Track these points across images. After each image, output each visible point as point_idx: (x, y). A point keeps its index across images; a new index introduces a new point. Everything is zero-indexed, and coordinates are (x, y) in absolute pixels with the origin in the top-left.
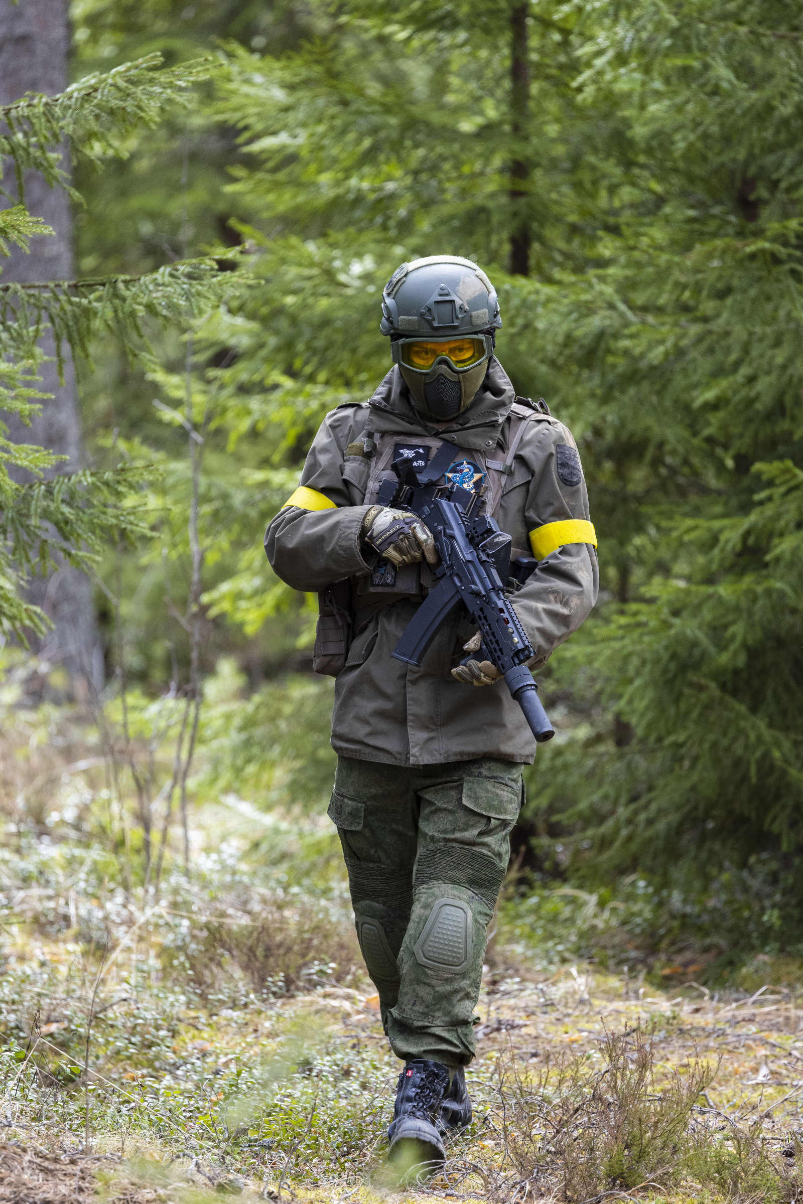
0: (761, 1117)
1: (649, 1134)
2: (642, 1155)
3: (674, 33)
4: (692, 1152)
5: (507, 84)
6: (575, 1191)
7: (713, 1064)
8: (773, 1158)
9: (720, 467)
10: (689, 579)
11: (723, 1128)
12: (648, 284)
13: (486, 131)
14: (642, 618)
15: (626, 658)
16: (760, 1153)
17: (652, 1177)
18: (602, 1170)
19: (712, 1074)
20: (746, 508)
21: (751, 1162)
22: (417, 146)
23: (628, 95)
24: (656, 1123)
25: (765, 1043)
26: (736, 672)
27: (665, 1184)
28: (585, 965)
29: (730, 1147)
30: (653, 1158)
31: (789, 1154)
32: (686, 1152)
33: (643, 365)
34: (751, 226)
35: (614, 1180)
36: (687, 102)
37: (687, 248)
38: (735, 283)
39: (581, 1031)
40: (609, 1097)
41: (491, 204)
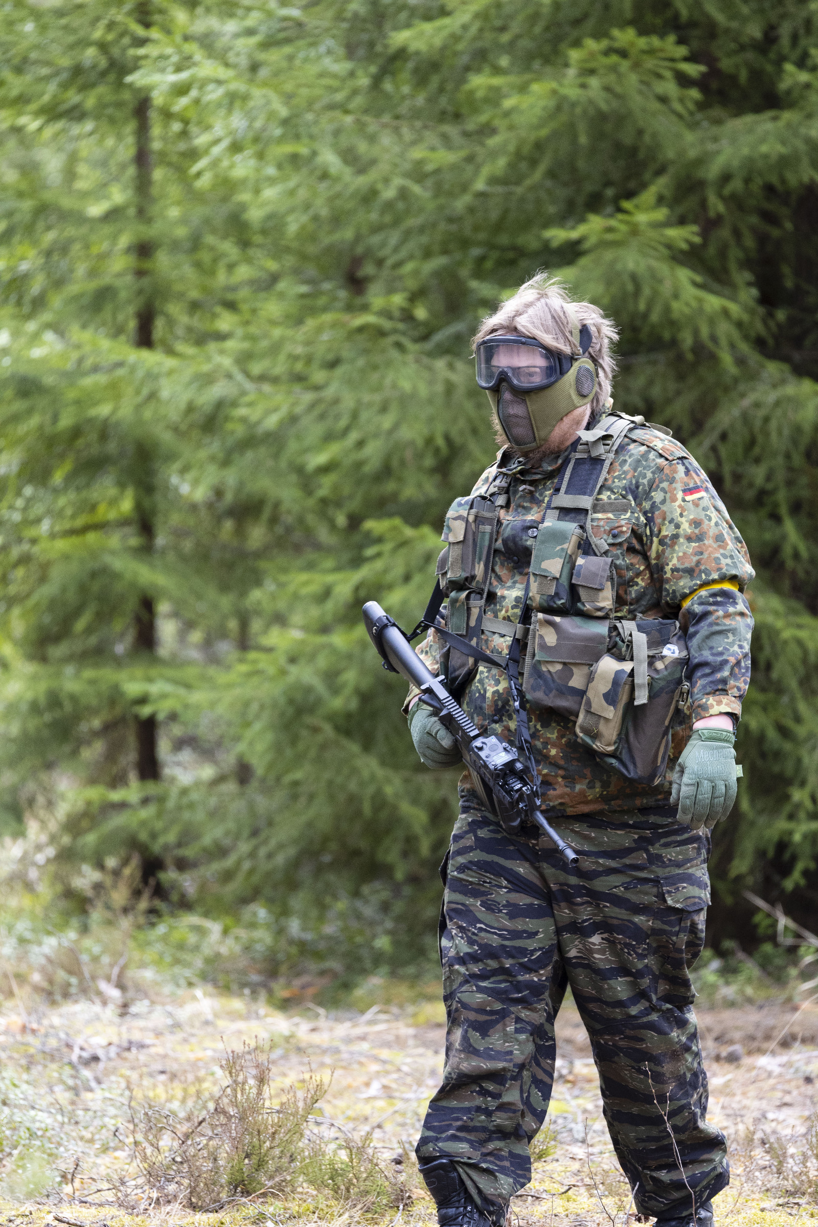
0: (373, 1128)
1: (268, 1144)
2: (261, 1164)
3: (285, 122)
4: (308, 1161)
5: (131, 171)
6: (199, 1198)
7: (326, 1079)
8: (382, 1165)
9: (333, 526)
10: (305, 628)
11: (337, 1139)
12: (263, 355)
13: (113, 215)
14: (261, 666)
15: (247, 704)
16: (371, 1161)
17: (270, 1184)
18: (224, 1179)
19: (326, 1087)
20: (357, 561)
21: (362, 1169)
22: (49, 228)
23: (244, 181)
24: (274, 1133)
25: (376, 1059)
26: (349, 716)
27: (283, 1191)
28: (210, 988)
29: (343, 1155)
30: (271, 1166)
31: (398, 1162)
32: (303, 1159)
33: (260, 430)
34: (359, 301)
35: (236, 1188)
36: (298, 186)
37: (299, 321)
38: (345, 354)
39: (205, 1049)
40: (232, 1111)
41: (118, 283)
